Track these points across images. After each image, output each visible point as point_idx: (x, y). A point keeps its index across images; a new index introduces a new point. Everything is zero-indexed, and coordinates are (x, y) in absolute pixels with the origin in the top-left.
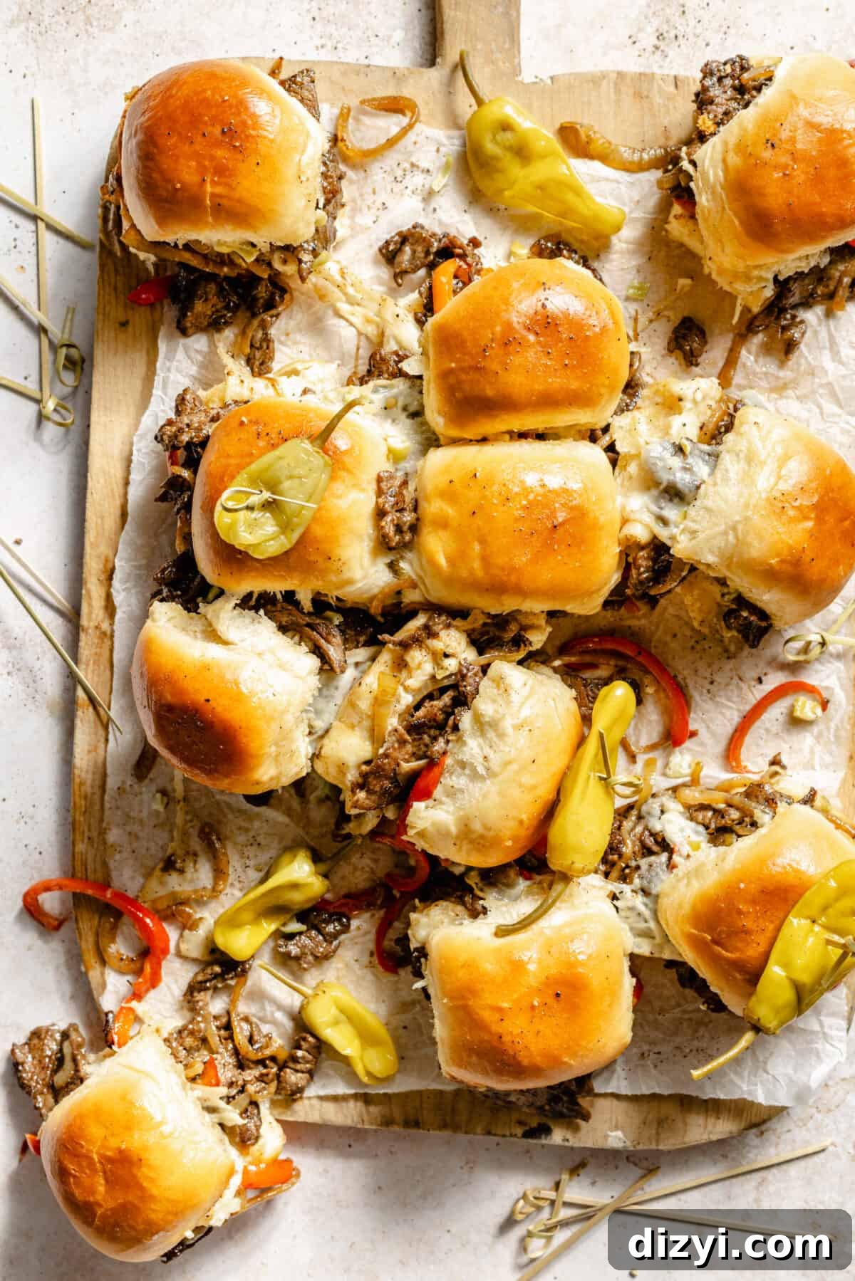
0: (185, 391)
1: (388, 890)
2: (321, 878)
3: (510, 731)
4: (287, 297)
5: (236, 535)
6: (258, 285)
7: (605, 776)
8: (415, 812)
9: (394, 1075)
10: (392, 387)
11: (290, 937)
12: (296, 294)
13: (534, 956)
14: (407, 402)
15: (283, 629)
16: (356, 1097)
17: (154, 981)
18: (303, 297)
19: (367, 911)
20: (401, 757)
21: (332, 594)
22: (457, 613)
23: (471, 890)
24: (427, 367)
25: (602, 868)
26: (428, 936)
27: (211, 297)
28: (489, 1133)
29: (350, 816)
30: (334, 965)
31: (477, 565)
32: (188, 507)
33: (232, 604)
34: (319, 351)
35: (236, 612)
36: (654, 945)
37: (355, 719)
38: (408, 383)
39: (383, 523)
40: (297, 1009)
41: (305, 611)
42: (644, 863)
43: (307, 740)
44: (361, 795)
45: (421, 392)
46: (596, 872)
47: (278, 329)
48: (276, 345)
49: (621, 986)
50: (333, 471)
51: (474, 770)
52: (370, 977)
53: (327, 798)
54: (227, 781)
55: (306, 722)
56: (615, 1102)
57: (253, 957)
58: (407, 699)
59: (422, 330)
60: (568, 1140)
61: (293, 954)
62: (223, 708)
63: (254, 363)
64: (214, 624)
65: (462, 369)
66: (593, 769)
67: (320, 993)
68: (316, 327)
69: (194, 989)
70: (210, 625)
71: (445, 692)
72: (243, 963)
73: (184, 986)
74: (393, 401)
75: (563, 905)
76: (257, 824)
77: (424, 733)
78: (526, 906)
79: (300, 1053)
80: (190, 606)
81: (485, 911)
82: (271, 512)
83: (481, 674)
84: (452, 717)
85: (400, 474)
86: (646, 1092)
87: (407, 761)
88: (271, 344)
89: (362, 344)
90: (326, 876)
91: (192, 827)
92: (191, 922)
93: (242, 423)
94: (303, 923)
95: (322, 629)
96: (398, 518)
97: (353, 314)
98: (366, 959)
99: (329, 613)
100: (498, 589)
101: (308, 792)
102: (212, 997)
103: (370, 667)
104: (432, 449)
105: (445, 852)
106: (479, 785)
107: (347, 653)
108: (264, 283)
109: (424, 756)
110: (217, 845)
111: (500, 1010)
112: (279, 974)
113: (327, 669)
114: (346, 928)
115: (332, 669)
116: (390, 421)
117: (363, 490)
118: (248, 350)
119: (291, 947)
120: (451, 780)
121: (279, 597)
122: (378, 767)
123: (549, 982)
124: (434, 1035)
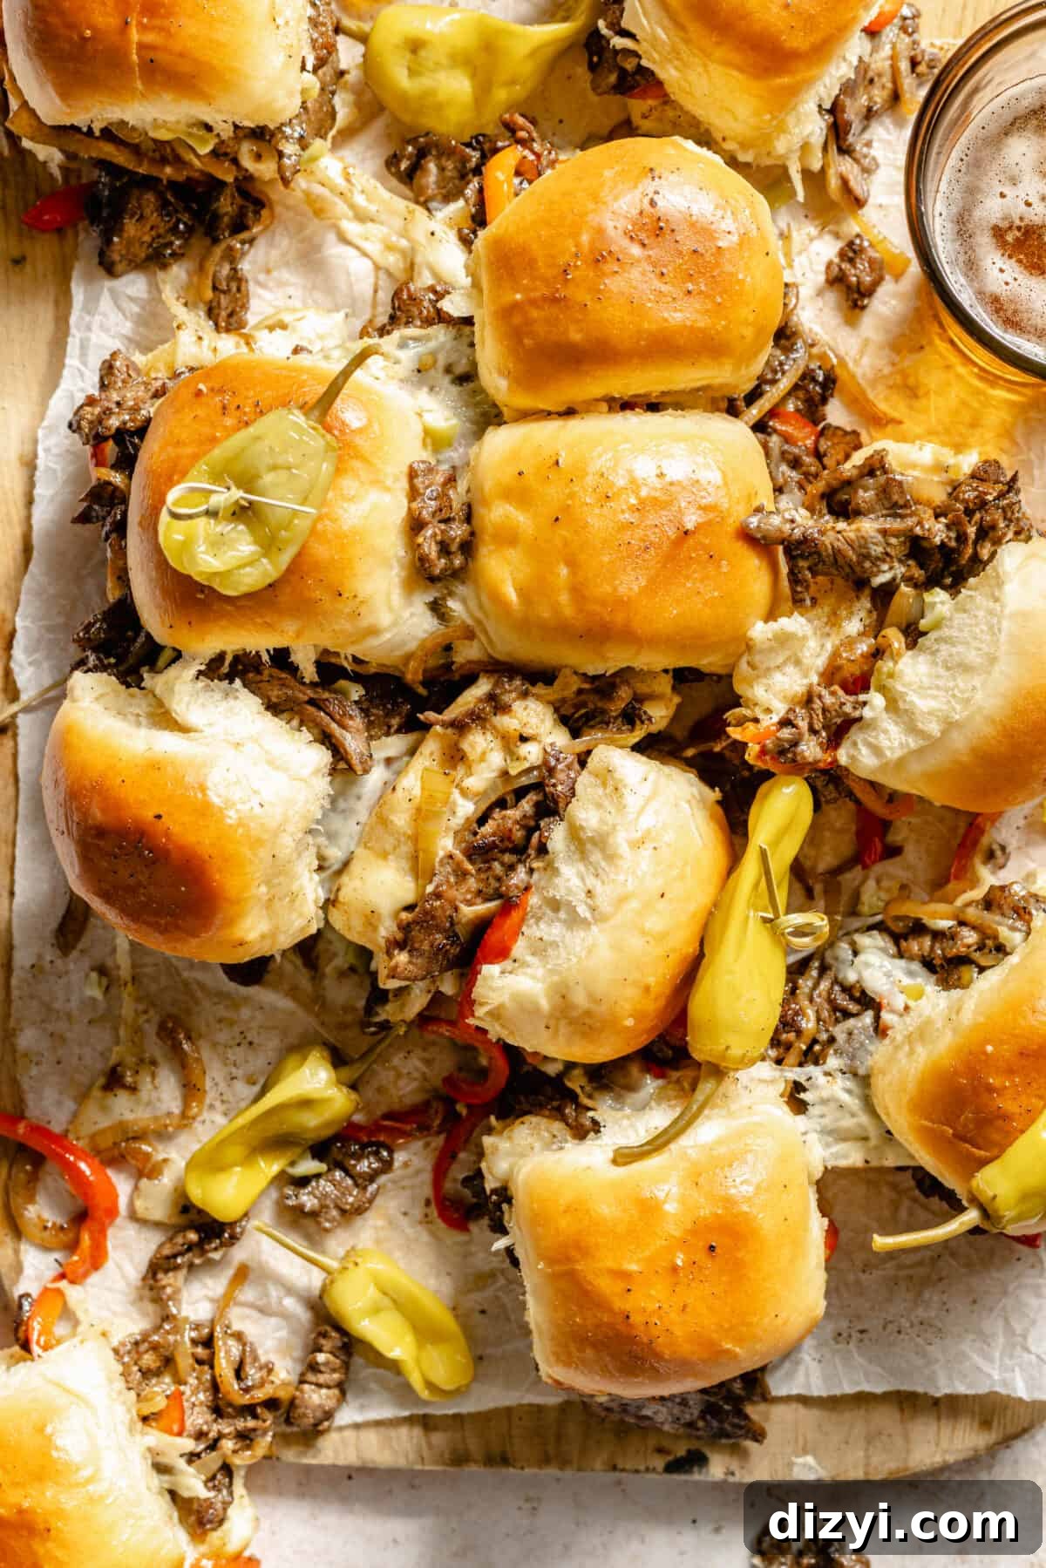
0: (114, 355)
1: (449, 1103)
2: (345, 1090)
3: (624, 849)
4: (265, 213)
5: (193, 559)
6: (220, 194)
7: (771, 916)
8: (485, 979)
9: (467, 1386)
10: (428, 338)
11: (302, 1182)
12: (278, 209)
13: (675, 1190)
14: (450, 361)
15: (274, 708)
16: (410, 1421)
17: (97, 1259)
18: (291, 214)
19: (419, 1139)
20: (460, 897)
21: (346, 652)
22: (537, 676)
23: (572, 1097)
24: (480, 305)
25: (773, 1053)
26: (511, 1170)
27: (147, 212)
28: (614, 1468)
29: (386, 992)
30: (371, 1222)
31: (564, 598)
32: (121, 528)
33: (193, 671)
34: (318, 295)
35: (200, 684)
36: (868, 1150)
37: (389, 843)
38: (452, 331)
39: (420, 540)
40: (317, 1292)
41: (307, 680)
42: (839, 1031)
43: (316, 877)
44: (402, 958)
45: (472, 345)
46: (763, 1059)
47: (254, 263)
48: (252, 287)
49: (806, 1229)
50: (340, 459)
51: (572, 910)
52: (425, 1237)
53: (352, 969)
54: (194, 942)
55: (313, 850)
56: (802, 1410)
57: (246, 1215)
58: (466, 809)
59: (470, 252)
60: (733, 1474)
61: (307, 1210)
62: (182, 829)
63: (218, 315)
64: (165, 701)
65: (533, 302)
66: (753, 906)
67: (351, 1266)
68: (310, 259)
69: (158, 1267)
70: (160, 704)
71: (524, 797)
72: (232, 1224)
73: (143, 1266)
74: (430, 361)
75: (716, 1111)
76: (245, 1013)
77: (495, 860)
78: (659, 1118)
79: (321, 1357)
80: (130, 676)
81: (596, 1127)
82: (247, 525)
83: (577, 766)
84: (537, 834)
85: (445, 467)
86: (849, 1389)
87: (469, 903)
88: (243, 284)
89: (381, 283)
90: (353, 1087)
91: (148, 1021)
92: (149, 1166)
93: (199, 393)
94: (321, 1160)
95: (334, 708)
96: (443, 532)
97: (367, 239)
98: (418, 1212)
99: (343, 683)
100: (598, 634)
101: (321, 962)
102: (186, 1280)
103: (408, 764)
104: (490, 428)
105: (532, 1040)
106: (582, 934)
107: (373, 743)
108: (228, 191)
109: (498, 895)
110: (185, 1046)
111: (624, 1275)
112: (289, 1241)
113: (343, 768)
114: (387, 1166)
115: (351, 768)
116: (425, 389)
117: (388, 489)
118: (209, 294)
119: (304, 1198)
120: (538, 930)
121: (265, 658)
122: (426, 913)
123: (698, 1228)
124: (526, 1319)
